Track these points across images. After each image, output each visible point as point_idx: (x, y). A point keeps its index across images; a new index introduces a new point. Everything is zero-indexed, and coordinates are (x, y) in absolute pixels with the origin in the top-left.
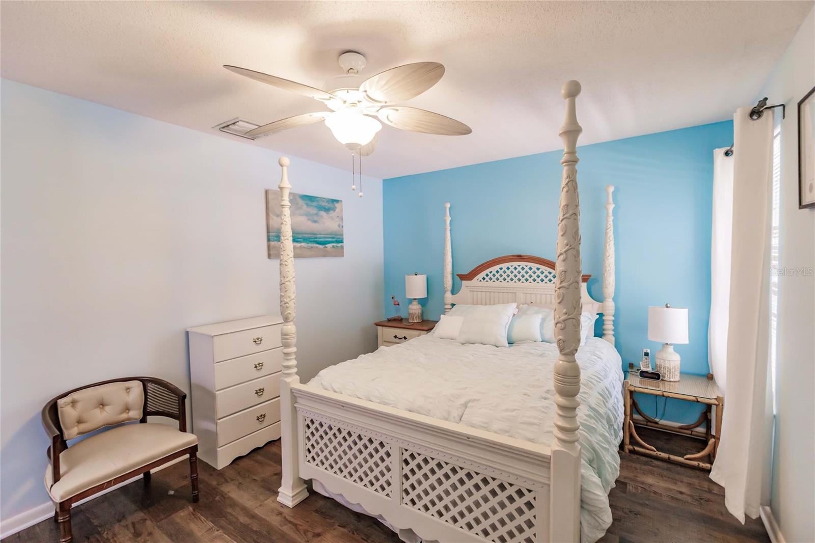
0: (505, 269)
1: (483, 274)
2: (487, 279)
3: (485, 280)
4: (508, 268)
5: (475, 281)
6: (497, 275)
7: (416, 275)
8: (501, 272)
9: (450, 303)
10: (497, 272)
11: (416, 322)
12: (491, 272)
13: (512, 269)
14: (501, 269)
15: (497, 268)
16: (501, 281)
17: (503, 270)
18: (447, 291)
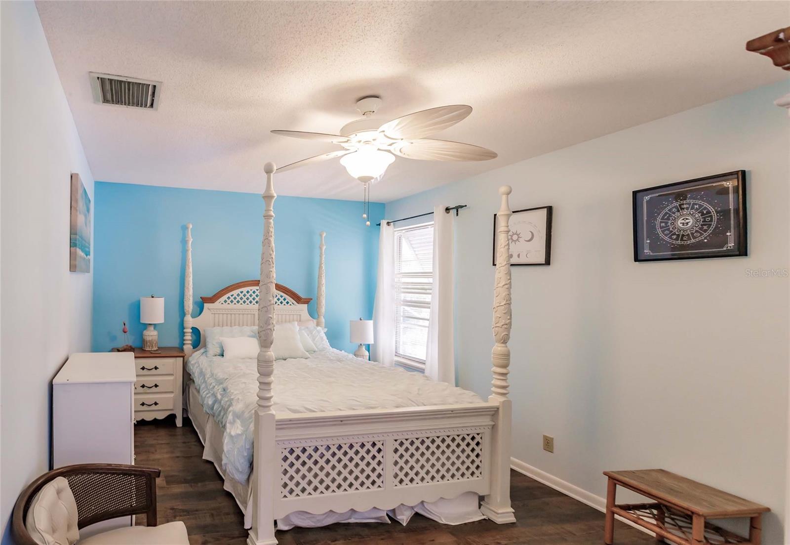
0: (245, 292)
1: (225, 297)
2: (229, 301)
3: (227, 303)
4: (248, 292)
5: (217, 304)
6: (238, 298)
7: (153, 297)
8: (242, 295)
9: (191, 327)
10: (238, 295)
11: (155, 349)
12: (232, 296)
13: (251, 292)
14: (242, 292)
15: (238, 291)
16: (241, 304)
17: (243, 294)
18: (188, 314)
